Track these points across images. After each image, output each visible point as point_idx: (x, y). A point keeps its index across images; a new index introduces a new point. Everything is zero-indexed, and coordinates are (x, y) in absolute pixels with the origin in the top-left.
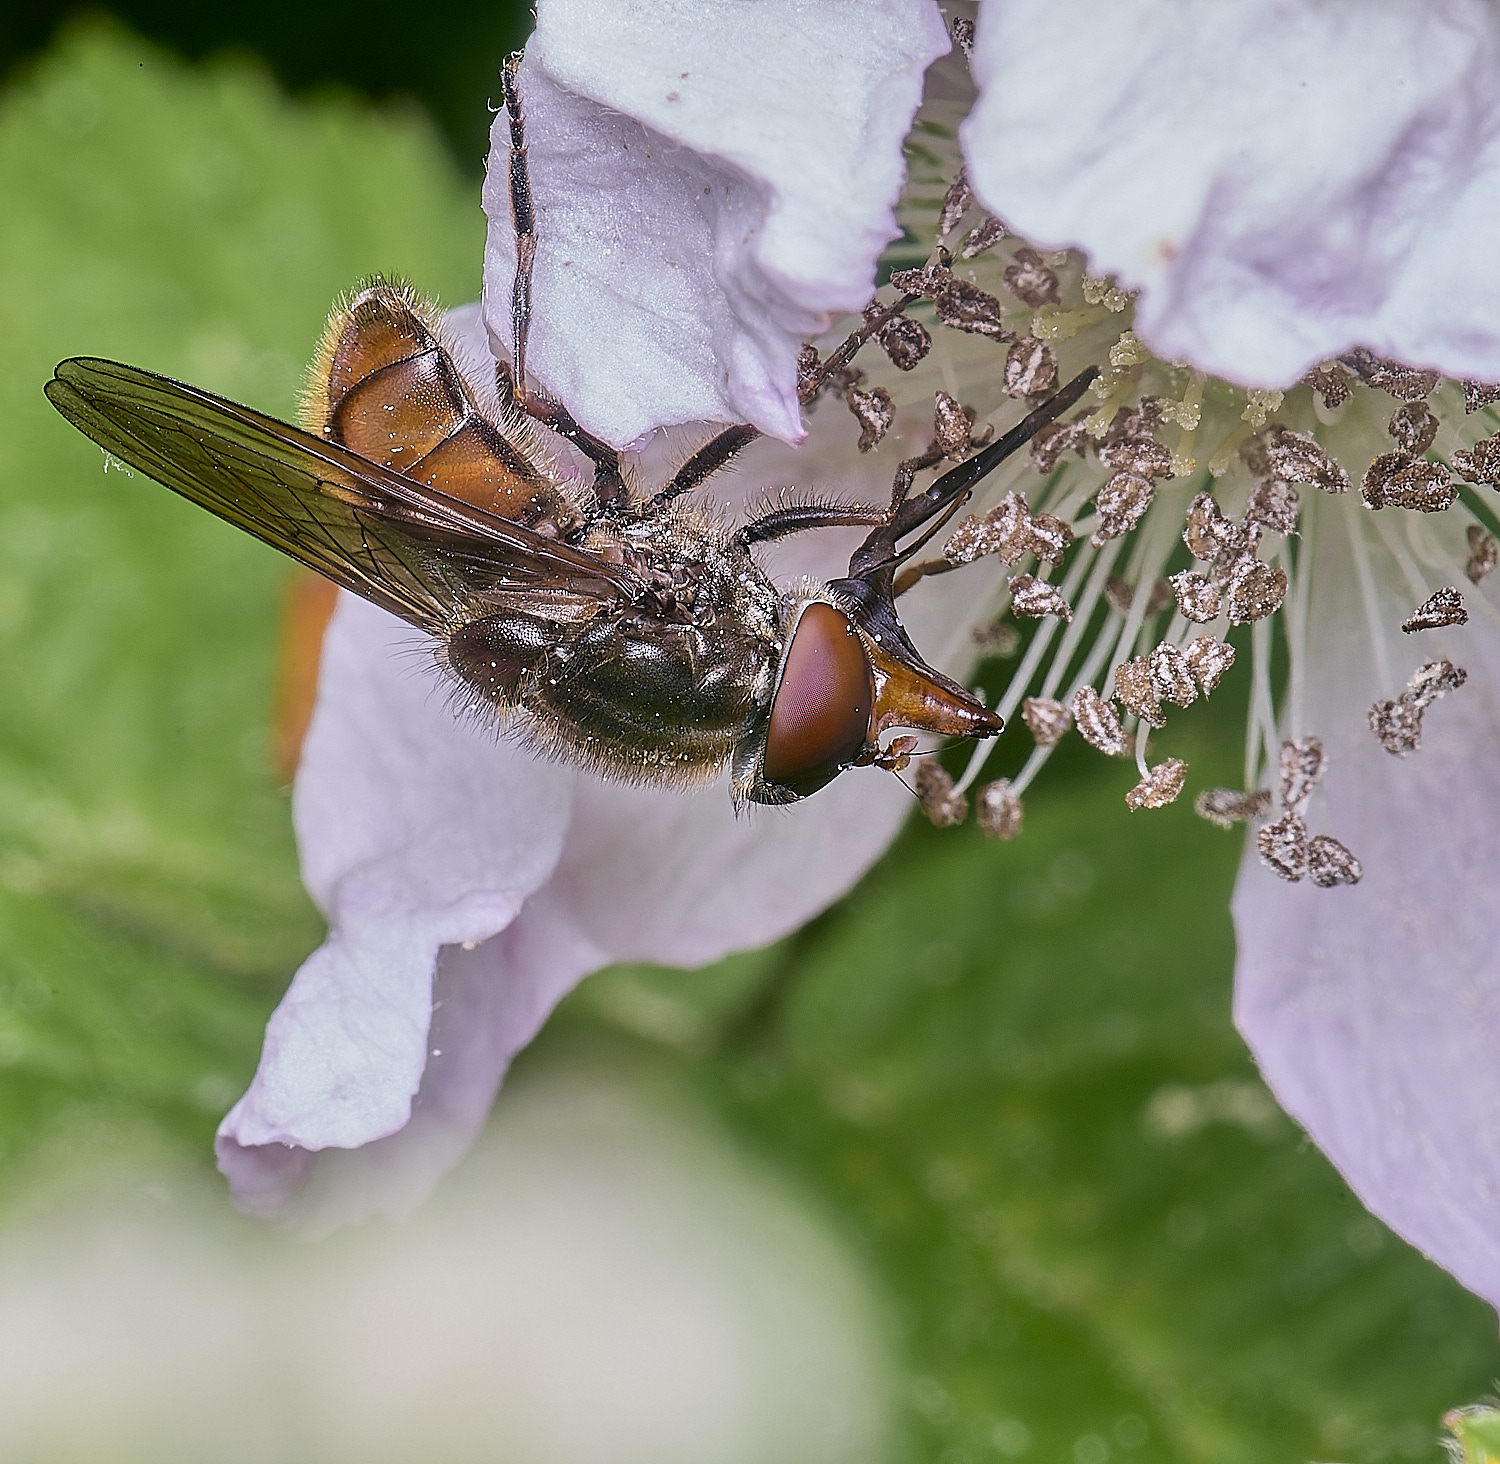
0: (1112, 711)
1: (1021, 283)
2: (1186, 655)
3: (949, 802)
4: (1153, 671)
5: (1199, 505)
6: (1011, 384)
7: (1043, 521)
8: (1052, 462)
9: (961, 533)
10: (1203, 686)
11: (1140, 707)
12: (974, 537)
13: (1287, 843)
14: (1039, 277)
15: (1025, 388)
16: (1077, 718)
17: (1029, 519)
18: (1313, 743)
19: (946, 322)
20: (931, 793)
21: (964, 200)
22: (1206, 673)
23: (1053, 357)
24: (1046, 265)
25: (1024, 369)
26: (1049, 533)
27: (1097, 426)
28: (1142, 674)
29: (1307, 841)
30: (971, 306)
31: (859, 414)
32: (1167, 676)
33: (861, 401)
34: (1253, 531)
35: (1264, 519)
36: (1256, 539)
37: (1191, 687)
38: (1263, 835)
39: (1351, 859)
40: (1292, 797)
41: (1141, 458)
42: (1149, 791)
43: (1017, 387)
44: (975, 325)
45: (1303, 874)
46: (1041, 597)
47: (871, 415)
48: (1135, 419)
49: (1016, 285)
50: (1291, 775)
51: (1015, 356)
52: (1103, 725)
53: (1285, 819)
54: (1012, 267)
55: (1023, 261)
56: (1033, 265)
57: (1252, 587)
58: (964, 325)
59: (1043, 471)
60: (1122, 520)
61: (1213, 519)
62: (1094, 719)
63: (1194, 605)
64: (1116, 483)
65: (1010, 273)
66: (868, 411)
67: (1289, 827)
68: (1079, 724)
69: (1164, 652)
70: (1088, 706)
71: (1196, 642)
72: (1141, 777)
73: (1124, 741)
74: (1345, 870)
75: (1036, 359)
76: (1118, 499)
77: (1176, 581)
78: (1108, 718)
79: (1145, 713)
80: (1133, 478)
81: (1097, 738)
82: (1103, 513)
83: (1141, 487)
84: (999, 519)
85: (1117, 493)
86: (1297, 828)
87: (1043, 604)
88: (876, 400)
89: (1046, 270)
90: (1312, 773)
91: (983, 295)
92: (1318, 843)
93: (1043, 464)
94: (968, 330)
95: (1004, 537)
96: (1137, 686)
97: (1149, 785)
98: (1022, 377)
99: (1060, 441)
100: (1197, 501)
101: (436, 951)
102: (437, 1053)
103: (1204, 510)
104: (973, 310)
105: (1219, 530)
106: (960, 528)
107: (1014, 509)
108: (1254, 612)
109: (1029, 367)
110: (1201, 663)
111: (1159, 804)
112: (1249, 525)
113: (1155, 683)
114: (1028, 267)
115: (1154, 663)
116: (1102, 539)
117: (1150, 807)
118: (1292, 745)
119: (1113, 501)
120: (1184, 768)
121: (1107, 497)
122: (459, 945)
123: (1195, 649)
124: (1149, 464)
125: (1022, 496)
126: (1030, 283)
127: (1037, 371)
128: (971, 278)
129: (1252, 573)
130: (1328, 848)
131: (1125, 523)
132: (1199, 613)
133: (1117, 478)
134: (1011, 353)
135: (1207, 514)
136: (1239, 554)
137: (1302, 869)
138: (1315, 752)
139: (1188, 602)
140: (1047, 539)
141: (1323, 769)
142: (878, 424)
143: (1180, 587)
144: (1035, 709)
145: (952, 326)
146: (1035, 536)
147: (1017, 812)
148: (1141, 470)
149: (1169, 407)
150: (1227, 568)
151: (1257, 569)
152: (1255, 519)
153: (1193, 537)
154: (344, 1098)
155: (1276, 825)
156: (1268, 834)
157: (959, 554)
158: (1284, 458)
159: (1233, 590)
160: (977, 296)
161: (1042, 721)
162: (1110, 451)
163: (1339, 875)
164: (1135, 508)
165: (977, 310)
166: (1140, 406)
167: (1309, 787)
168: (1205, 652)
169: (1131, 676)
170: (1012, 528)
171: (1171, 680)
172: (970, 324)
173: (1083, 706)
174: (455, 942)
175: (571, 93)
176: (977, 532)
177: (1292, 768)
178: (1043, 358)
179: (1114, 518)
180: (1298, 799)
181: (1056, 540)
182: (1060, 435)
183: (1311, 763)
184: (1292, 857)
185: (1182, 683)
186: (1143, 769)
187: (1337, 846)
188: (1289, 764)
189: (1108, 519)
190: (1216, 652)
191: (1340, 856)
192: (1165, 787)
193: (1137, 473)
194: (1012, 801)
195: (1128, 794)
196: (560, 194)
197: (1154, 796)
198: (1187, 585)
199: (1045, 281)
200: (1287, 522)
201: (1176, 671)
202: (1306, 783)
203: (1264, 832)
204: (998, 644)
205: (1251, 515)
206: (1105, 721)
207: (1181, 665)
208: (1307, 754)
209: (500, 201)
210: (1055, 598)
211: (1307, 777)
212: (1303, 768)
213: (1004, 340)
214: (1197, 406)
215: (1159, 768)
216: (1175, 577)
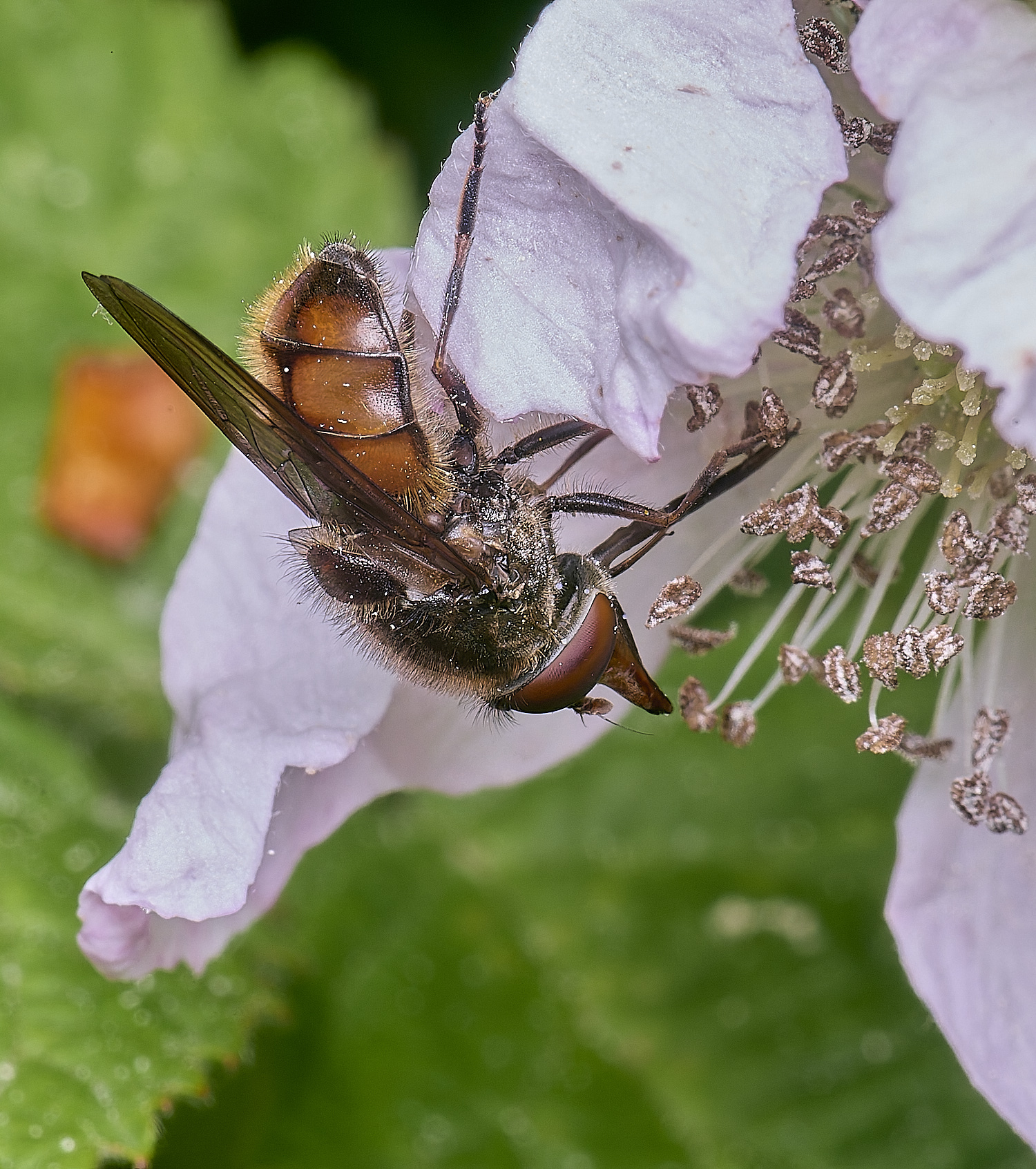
0: (856, 670)
1: (836, 316)
2: (926, 638)
3: (704, 714)
4: (898, 647)
5: (955, 520)
6: (819, 397)
7: (829, 513)
8: (839, 464)
9: (761, 512)
10: (935, 664)
11: (881, 673)
12: (770, 519)
13: (974, 795)
14: (850, 313)
15: (829, 402)
16: (827, 671)
17: (818, 508)
18: (1003, 716)
19: (777, 341)
20: (691, 705)
21: (807, 245)
22: (940, 655)
23: (854, 381)
24: (858, 305)
25: (830, 388)
26: (832, 523)
27: (886, 446)
28: (888, 647)
29: (990, 795)
30: (798, 331)
31: (694, 402)
32: (908, 652)
33: (698, 392)
34: (993, 546)
35: (1001, 537)
36: (993, 553)
37: (926, 665)
38: (957, 786)
39: (1022, 815)
40: (979, 755)
41: (915, 475)
42: (876, 739)
43: (823, 400)
44: (800, 347)
45: (982, 821)
46: (816, 571)
47: (704, 405)
48: (913, 441)
49: (831, 317)
50: (982, 738)
51: (826, 376)
52: (847, 680)
53: (975, 776)
54: (832, 302)
55: (840, 298)
56: (848, 302)
57: (988, 594)
58: (791, 346)
59: (830, 469)
60: (890, 521)
61: (966, 534)
62: (840, 674)
63: (940, 601)
64: (891, 491)
65: (829, 307)
66: (702, 401)
67: (978, 782)
68: (828, 676)
69: (910, 634)
70: (837, 663)
71: (936, 629)
72: (870, 725)
73: (861, 694)
74: (1016, 823)
75: (841, 380)
76: (891, 504)
77: (927, 578)
78: (852, 675)
79: (885, 678)
80: (905, 490)
81: (840, 690)
82: (875, 513)
83: (910, 497)
84: (793, 503)
85: (890, 499)
86: (984, 784)
87: (817, 577)
88: (710, 393)
89: (858, 309)
90: (998, 739)
91: (809, 323)
92: (998, 799)
93: (831, 464)
94: (793, 350)
95: (794, 518)
96: (882, 656)
97: (877, 734)
98: (827, 392)
99: (849, 449)
100: (954, 516)
101: (282, 770)
102: (271, 852)
103: (960, 525)
104: (799, 334)
105: (969, 543)
106: (762, 508)
107: (807, 498)
108: (986, 613)
109: (835, 386)
110: (937, 646)
111: (883, 751)
112: (990, 541)
113: (898, 656)
114: (843, 304)
115: (901, 641)
116: (869, 531)
117: (875, 752)
118: (986, 715)
119: (886, 506)
120: (904, 723)
121: (881, 500)
122: (303, 769)
123: (934, 635)
124: (921, 481)
125: (815, 489)
126: (842, 317)
127: (841, 390)
128: (802, 309)
129: (992, 583)
130: (1006, 803)
131: (892, 523)
132: (943, 607)
133: (892, 487)
134: (822, 372)
135: (961, 529)
136: (979, 563)
137: (983, 817)
138: (1003, 723)
139: (935, 597)
140: (830, 527)
141: (1007, 737)
142: (709, 412)
143: (929, 583)
144: (788, 654)
145: (781, 344)
146: (821, 524)
147: (753, 728)
148: (914, 484)
149: (945, 438)
150: (966, 572)
151: (995, 580)
152: (995, 537)
153: (947, 545)
154: (194, 878)
155: (969, 779)
156: (960, 785)
157: (754, 527)
158: (1030, 494)
159: (973, 593)
160: (805, 324)
161: (792, 664)
162: (890, 464)
163: (1010, 826)
164: (902, 513)
165: (803, 335)
166: (919, 432)
167: (994, 750)
168: (942, 638)
169: (879, 647)
170: (802, 512)
171: (911, 656)
172: (795, 346)
173: (834, 662)
174: (299, 766)
175: (532, 139)
176: (774, 515)
177: (983, 732)
178: (847, 380)
179: (884, 518)
180: (984, 758)
181: (836, 529)
182: (850, 444)
183: (999, 731)
184: (976, 806)
185: (919, 660)
186: (873, 719)
187: (1013, 804)
188: (982, 730)
189: (879, 517)
190: (951, 639)
191: (1015, 812)
192: (890, 738)
193: (910, 487)
194: (751, 718)
195: (859, 739)
196: (495, 203)
197: (880, 744)
198: (936, 583)
199: (855, 318)
200: (1020, 543)
201: (918, 650)
202: (992, 746)
203: (958, 783)
204: (751, 585)
205: (993, 534)
206: (849, 677)
207: (922, 646)
208: (996, 724)
209: (445, 196)
210: (826, 574)
211: (995, 742)
212: (991, 734)
213: (820, 363)
214: (974, 447)
215: (885, 720)
216: (927, 575)
